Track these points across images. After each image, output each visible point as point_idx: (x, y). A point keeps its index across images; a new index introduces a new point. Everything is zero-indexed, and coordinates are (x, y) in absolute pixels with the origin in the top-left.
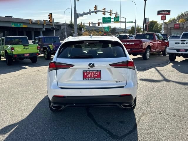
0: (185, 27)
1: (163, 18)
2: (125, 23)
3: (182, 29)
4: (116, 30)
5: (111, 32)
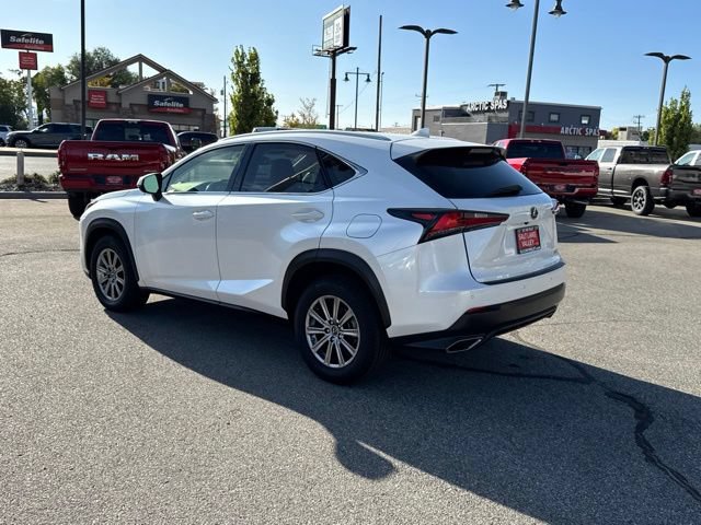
0: (125, 104)
1: (28, 63)
3: (118, 112)
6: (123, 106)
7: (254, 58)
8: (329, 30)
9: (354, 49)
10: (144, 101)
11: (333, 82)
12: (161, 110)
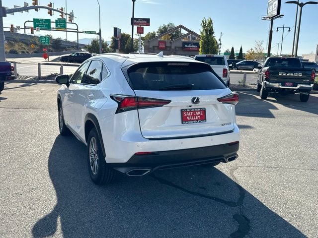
0: (173, 47)
1: (140, 31)
2: (78, 32)
3: (170, 50)
4: (63, 44)
5: (52, 47)
6: (172, 48)
7: (211, 22)
8: (271, 7)
9: (283, 15)
10: (181, 45)
11: (271, 32)
12: (188, 49)
